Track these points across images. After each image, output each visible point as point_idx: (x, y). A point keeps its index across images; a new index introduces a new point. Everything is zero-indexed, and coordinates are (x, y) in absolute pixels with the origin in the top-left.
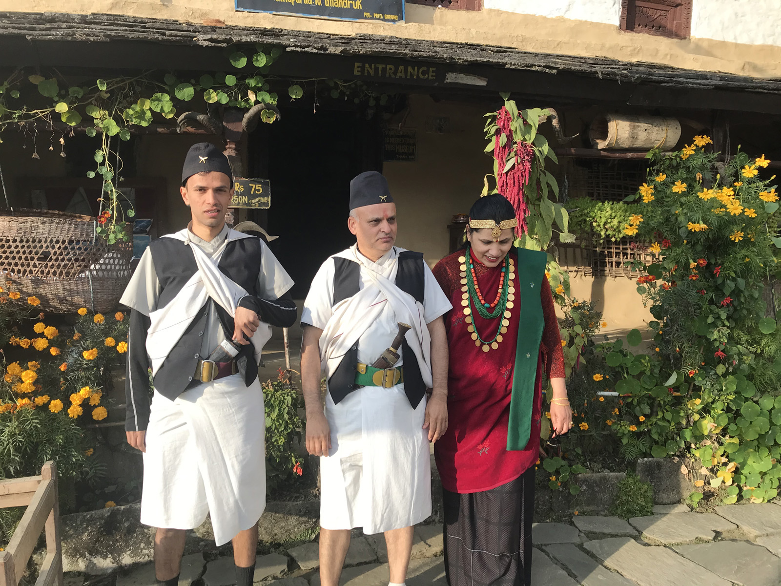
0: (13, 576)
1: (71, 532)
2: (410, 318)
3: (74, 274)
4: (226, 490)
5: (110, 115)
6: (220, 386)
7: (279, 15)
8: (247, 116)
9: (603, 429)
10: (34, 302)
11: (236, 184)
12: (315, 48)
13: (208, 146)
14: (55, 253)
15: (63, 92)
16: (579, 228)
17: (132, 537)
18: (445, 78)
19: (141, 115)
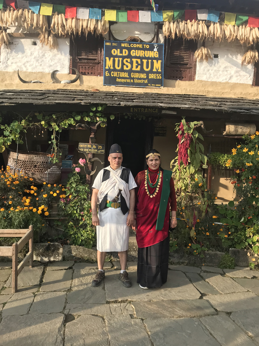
1: (37, 249)
2: (124, 188)
3: (43, 172)
5: (56, 125)
7: (118, 86)
8: (97, 125)
9: (216, 236)
10: (31, 179)
11: (93, 145)
12: (116, 104)
14: (38, 166)
17: (54, 252)
18: (161, 112)
19: (65, 125)
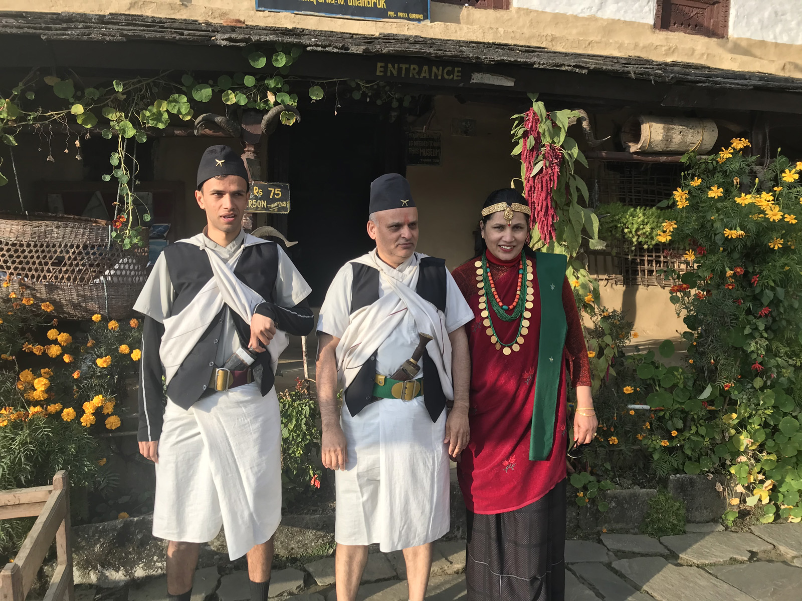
0: (21, 589)
1: (83, 543)
2: (432, 327)
3: (89, 280)
4: (241, 502)
5: (126, 117)
6: (236, 394)
7: (300, 14)
8: (266, 117)
9: (633, 444)
10: (47, 307)
11: (255, 188)
12: (336, 48)
13: (224, 148)
14: (69, 258)
15: (79, 93)
16: (610, 234)
17: (146, 549)
18: (470, 78)
19: (158, 117)
